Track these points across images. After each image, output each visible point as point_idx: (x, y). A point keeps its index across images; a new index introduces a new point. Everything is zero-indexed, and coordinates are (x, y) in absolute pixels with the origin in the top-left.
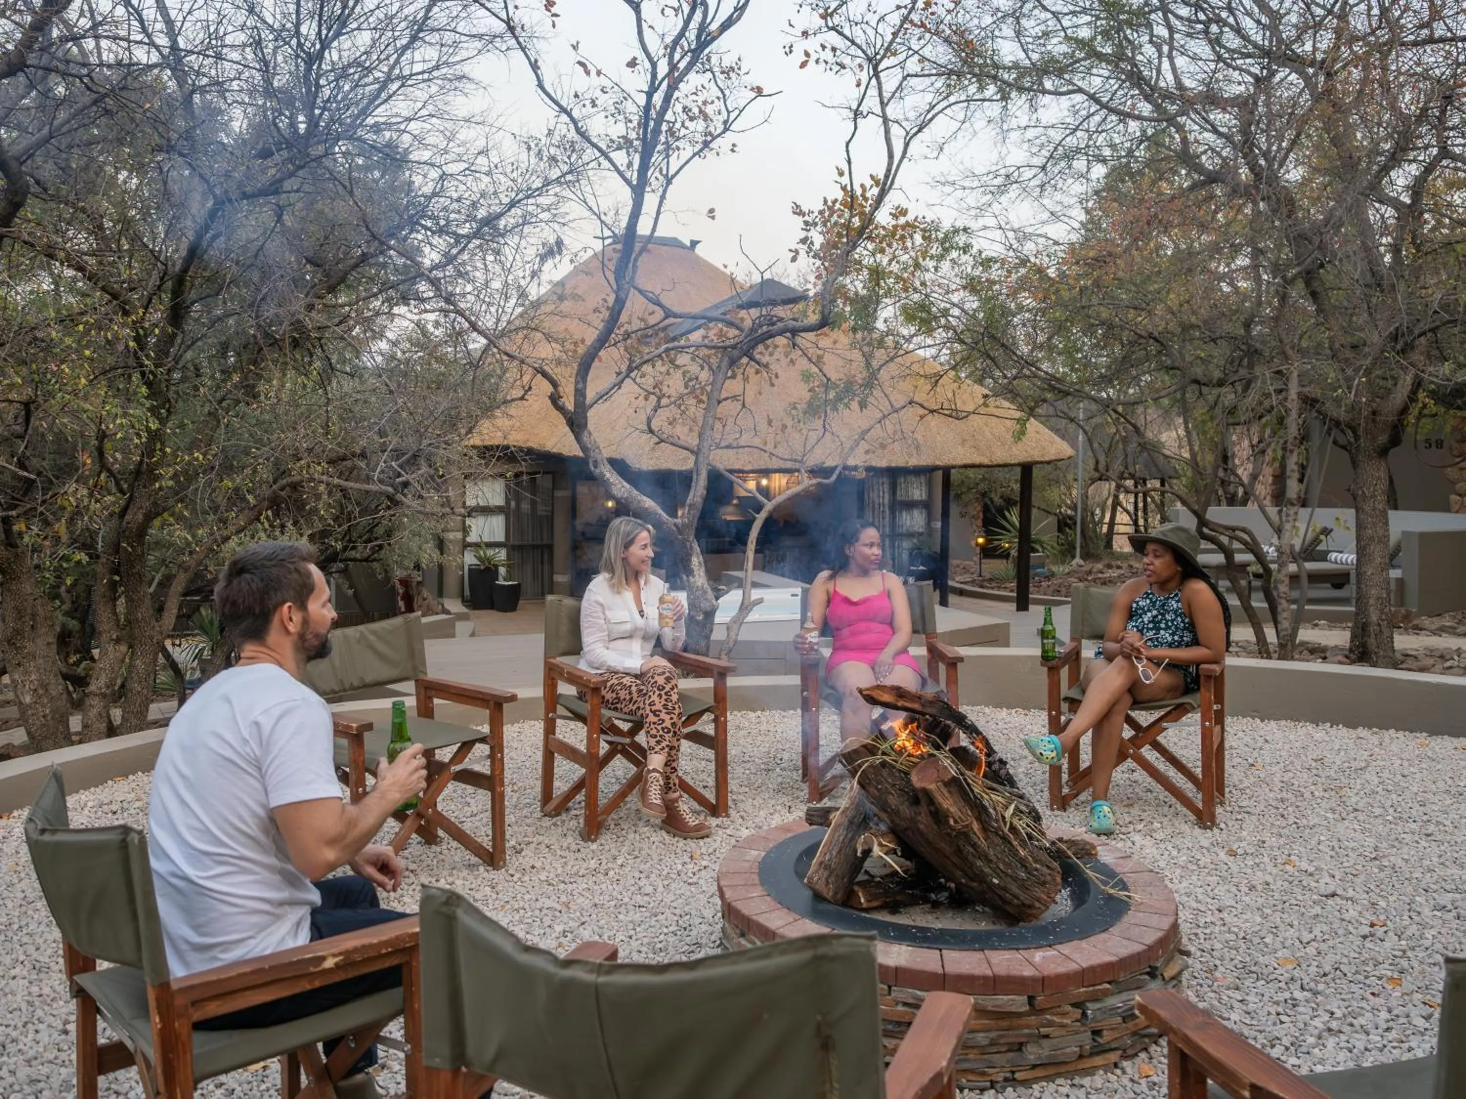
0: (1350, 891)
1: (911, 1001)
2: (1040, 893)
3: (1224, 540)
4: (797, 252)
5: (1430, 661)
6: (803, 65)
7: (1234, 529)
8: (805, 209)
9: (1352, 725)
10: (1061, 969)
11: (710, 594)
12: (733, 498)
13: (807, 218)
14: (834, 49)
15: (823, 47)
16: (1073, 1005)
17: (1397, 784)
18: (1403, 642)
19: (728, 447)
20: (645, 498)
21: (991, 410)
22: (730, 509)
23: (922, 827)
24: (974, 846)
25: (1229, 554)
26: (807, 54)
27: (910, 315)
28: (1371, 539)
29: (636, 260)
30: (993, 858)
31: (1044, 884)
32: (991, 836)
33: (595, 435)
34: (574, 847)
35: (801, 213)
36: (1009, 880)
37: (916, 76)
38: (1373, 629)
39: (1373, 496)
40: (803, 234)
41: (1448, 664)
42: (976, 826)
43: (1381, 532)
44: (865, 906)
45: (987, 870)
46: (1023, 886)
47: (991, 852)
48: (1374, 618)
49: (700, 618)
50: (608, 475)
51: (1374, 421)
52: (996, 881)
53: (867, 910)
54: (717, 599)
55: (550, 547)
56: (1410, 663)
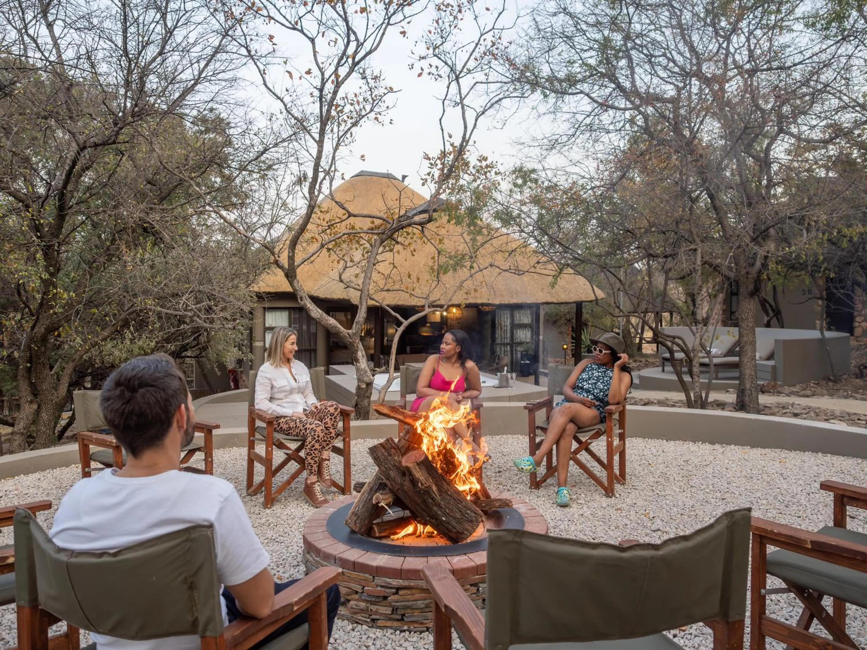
0: (668, 528)
1: (383, 584)
2: (467, 525)
3: (669, 344)
4: (426, 180)
5: (776, 410)
6: (420, 75)
7: (674, 338)
8: (431, 156)
9: (713, 443)
10: (465, 566)
11: (369, 373)
12: (426, 323)
13: (431, 161)
14: (437, 67)
15: (431, 66)
16: (471, 585)
17: (720, 473)
18: (763, 399)
19: (388, 290)
20: (330, 318)
21: (538, 270)
22: (425, 329)
23: (405, 488)
24: (433, 499)
25: (671, 352)
26: (422, 69)
27: (497, 216)
28: (746, 342)
29: (321, 183)
30: (444, 507)
31: (471, 521)
32: (444, 495)
33: (301, 282)
34: (257, 512)
35: (429, 159)
36: (451, 518)
37: (481, 83)
38: (747, 392)
39: (747, 319)
40: (429, 170)
41: (785, 411)
42: (434, 488)
43: (751, 339)
44: (377, 535)
45: (439, 512)
46: (459, 522)
47: (442, 503)
48: (748, 386)
49: (364, 386)
50: (309, 305)
51: (747, 278)
52: (444, 519)
53: (380, 538)
54: (373, 375)
55: (315, 350)
56: (767, 411)
